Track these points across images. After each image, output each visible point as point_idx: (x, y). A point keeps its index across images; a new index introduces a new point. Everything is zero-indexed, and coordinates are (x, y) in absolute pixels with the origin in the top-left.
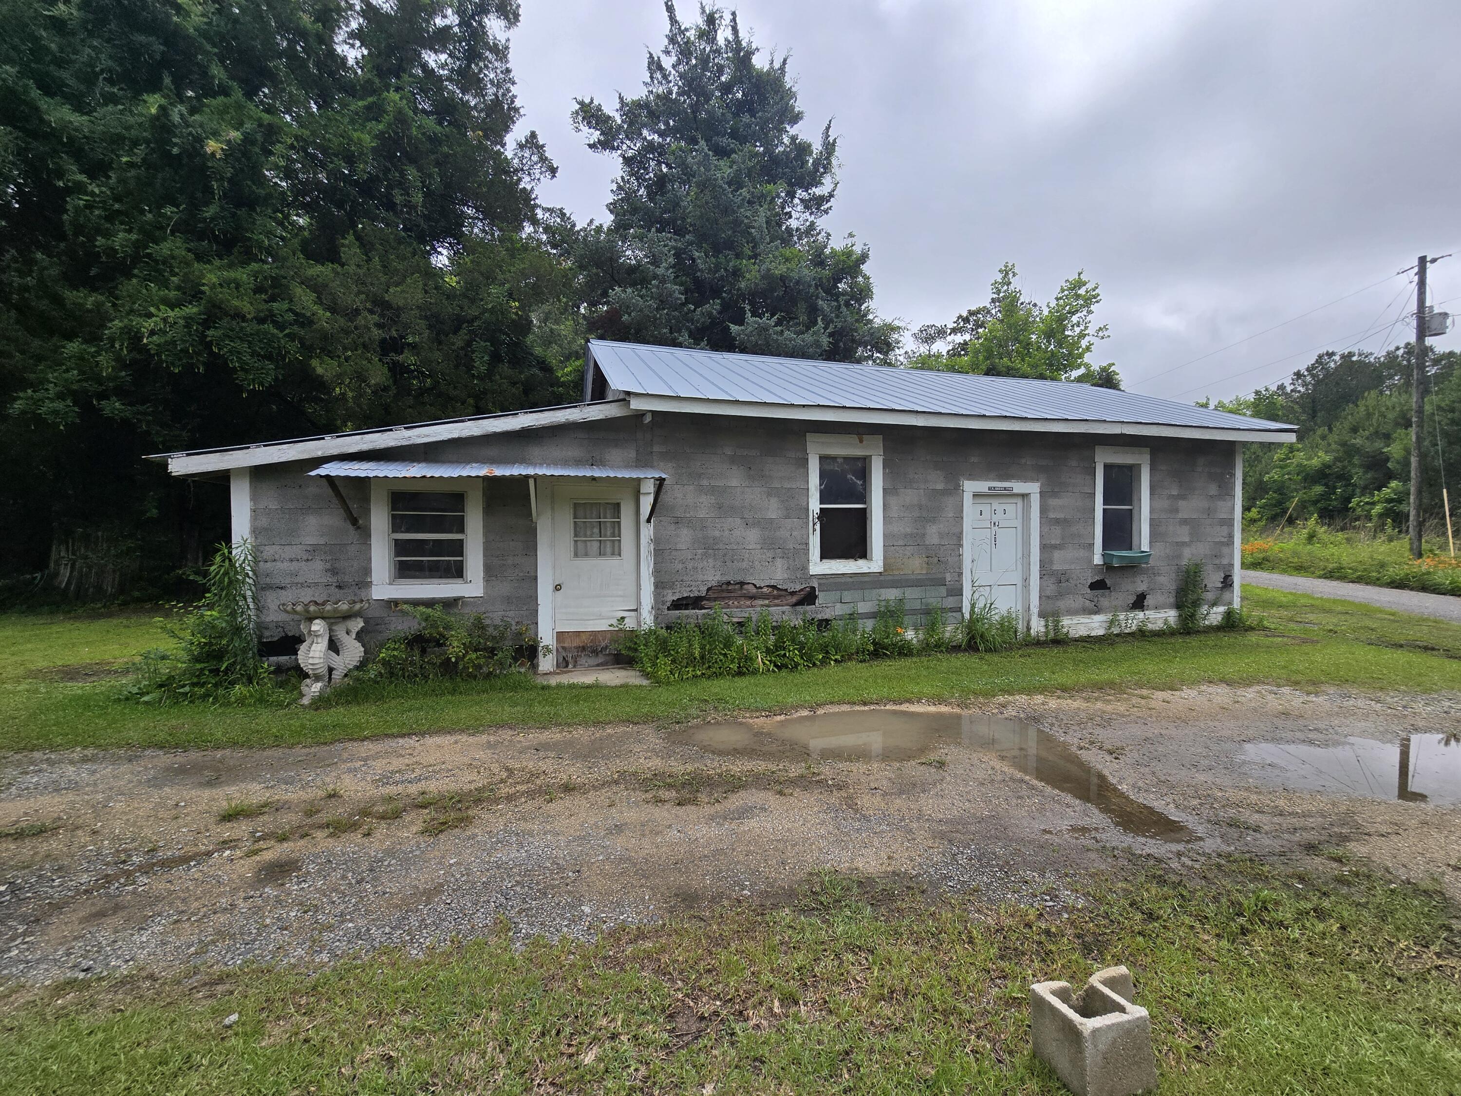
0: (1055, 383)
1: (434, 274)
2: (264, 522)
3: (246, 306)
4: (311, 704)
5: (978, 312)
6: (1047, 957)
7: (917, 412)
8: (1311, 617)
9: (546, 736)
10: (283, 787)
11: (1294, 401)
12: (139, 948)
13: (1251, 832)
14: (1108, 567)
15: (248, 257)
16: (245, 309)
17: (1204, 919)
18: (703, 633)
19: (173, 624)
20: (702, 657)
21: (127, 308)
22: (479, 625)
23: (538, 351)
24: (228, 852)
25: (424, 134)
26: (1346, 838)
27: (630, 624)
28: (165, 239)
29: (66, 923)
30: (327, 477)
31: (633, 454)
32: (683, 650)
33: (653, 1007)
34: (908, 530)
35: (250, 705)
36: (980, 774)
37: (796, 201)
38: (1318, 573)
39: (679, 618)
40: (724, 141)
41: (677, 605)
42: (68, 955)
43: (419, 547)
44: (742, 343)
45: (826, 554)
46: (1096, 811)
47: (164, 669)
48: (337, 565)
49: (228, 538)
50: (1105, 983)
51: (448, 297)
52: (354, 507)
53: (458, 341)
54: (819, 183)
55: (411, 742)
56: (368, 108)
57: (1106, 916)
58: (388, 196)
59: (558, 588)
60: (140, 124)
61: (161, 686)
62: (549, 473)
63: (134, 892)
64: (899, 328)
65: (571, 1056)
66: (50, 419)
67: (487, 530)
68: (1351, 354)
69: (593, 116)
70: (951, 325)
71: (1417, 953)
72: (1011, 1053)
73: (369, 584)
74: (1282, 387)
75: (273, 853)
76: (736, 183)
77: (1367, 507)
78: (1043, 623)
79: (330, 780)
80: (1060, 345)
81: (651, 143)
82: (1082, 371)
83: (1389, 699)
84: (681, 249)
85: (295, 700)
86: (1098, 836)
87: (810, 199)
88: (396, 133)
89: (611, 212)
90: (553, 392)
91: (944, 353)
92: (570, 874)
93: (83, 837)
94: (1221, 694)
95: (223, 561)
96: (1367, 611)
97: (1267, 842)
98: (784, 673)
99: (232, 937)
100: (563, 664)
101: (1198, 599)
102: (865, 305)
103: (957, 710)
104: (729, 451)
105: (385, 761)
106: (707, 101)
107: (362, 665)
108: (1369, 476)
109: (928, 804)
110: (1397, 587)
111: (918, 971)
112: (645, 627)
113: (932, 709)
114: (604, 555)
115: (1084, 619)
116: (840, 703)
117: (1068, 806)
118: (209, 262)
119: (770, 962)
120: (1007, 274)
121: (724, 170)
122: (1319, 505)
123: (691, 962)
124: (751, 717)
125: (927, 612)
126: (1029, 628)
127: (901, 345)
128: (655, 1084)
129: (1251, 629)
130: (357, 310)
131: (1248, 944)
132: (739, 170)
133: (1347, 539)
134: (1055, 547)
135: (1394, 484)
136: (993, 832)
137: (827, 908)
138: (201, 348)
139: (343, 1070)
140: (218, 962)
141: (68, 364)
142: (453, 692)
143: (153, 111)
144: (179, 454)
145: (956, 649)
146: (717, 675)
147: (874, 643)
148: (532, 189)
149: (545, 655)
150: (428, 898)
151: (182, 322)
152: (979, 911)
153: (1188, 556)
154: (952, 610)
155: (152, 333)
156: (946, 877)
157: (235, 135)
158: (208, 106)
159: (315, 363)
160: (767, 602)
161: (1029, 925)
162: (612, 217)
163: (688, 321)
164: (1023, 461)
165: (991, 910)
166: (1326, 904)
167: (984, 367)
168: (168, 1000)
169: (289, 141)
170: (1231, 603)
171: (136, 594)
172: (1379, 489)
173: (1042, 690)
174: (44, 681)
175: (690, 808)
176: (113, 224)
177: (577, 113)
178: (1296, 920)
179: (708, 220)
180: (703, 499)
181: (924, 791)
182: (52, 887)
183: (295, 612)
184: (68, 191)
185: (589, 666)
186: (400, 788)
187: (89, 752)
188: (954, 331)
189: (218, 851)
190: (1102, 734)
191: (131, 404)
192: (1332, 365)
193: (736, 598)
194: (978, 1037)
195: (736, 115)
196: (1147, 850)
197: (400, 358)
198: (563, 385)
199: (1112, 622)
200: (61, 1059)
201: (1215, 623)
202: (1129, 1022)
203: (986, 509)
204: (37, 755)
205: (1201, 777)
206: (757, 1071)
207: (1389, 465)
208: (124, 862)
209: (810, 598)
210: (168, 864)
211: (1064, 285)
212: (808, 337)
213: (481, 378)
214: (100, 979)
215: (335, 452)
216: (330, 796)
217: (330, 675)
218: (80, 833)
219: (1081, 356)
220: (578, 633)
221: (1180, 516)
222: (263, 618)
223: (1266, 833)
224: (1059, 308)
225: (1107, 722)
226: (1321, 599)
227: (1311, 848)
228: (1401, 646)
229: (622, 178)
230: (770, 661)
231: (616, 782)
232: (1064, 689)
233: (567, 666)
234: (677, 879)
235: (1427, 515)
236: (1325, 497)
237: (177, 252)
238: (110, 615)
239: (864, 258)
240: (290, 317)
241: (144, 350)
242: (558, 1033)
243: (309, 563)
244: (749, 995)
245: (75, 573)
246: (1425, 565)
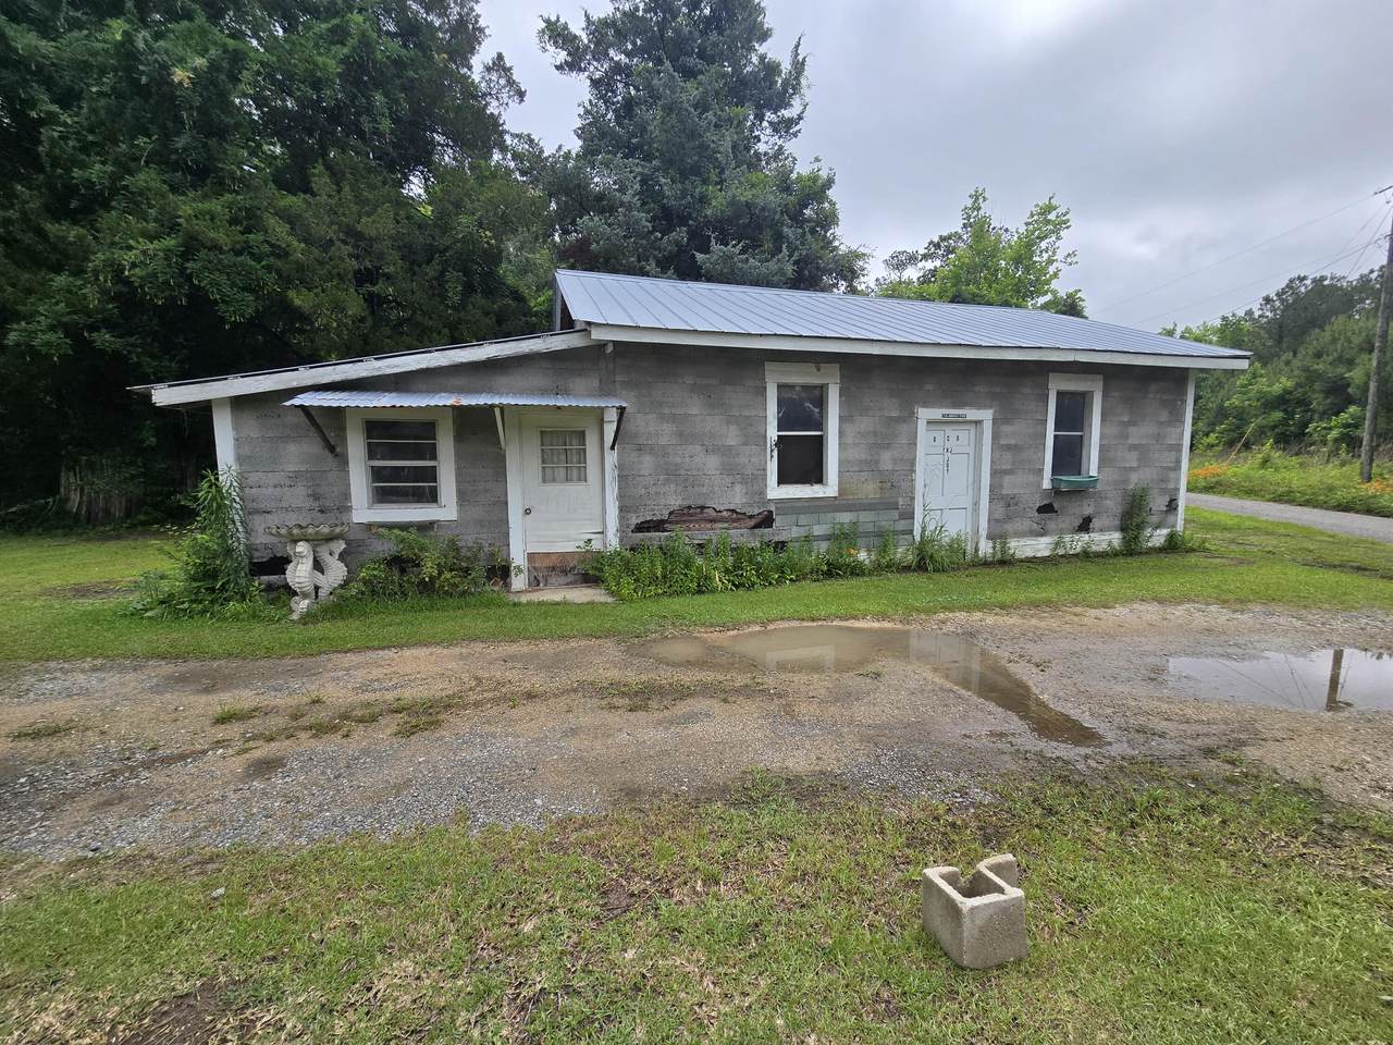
0: (1019, 310)
1: (407, 203)
2: (246, 450)
3: (221, 236)
4: (300, 619)
5: (949, 237)
6: (949, 846)
7: (873, 340)
8: (1253, 539)
9: (513, 649)
10: (273, 693)
11: (1261, 327)
12: (141, 832)
13: (1157, 738)
14: (1057, 491)
15: (221, 187)
16: (221, 242)
17: (1098, 815)
18: (665, 554)
19: (169, 547)
20: (664, 577)
21: (108, 241)
22: (453, 546)
23: (510, 280)
24: (221, 751)
25: (388, 57)
26: (1244, 744)
27: (596, 545)
28: (139, 170)
29: (78, 810)
30: (302, 407)
31: (596, 383)
32: (645, 569)
33: (589, 886)
34: (863, 456)
35: (243, 620)
36: (912, 685)
37: (765, 124)
38: (1267, 497)
39: (642, 540)
40: (693, 61)
41: (640, 528)
42: (80, 837)
43: (396, 474)
44: (708, 271)
45: (783, 479)
46: (1016, 718)
47: (165, 586)
48: (318, 491)
49: (214, 466)
50: (990, 868)
51: (420, 227)
52: (331, 436)
53: (431, 271)
54: (788, 105)
55: (390, 654)
56: (332, 31)
57: (1009, 811)
58: (357, 124)
59: (527, 512)
60: (106, 51)
61: (162, 602)
62: (513, 401)
63: (137, 785)
64: (864, 255)
65: (512, 925)
66: (44, 350)
67: (459, 456)
68: (1323, 278)
69: (559, 35)
70: (922, 251)
71: (1286, 843)
72: (903, 927)
73: (349, 509)
74: (1250, 313)
75: (263, 751)
76: (702, 106)
77: (1324, 432)
78: (991, 545)
79: (313, 688)
80: (1027, 270)
81: (618, 63)
82: (1049, 297)
83: (1310, 617)
84: (647, 175)
85: (285, 616)
86: (1013, 740)
87: (780, 122)
88: (361, 57)
89: (579, 137)
90: (527, 323)
91: (915, 280)
92: (527, 771)
93: (92, 737)
94: (1151, 611)
95: (210, 487)
96: (1308, 533)
97: (1169, 746)
98: (741, 592)
99: (223, 823)
100: (535, 584)
101: (1143, 522)
102: (831, 231)
103: (899, 626)
104: (689, 380)
105: (365, 672)
106: (674, 17)
107: (345, 585)
108: (1329, 401)
109: (861, 711)
110: (1343, 510)
111: (829, 857)
112: (611, 549)
113: (876, 625)
114: (571, 480)
115: (1031, 541)
116: (789, 619)
117: (990, 713)
118: (184, 194)
119: (699, 849)
120: (977, 199)
121: (691, 92)
122: (1276, 430)
123: (627, 847)
124: (707, 633)
125: (880, 534)
126: (977, 550)
127: (866, 272)
128: (584, 948)
129: (1192, 550)
130: (331, 240)
131: (1136, 836)
132: (706, 92)
133: (1301, 464)
134: (1005, 472)
135: (1352, 409)
136: (916, 737)
137: (756, 802)
138: (182, 280)
139: (313, 935)
140: (210, 844)
141: (58, 297)
142: (432, 608)
143: (118, 37)
144: (161, 385)
145: (907, 569)
146: (676, 593)
147: (828, 564)
148: (500, 114)
149: (517, 575)
150: (398, 791)
151: (161, 254)
152: (894, 806)
153: (1135, 481)
154: (904, 532)
155: (134, 265)
156: (868, 776)
157: (200, 62)
158: (173, 31)
159: (291, 294)
160: (726, 525)
161: (937, 819)
162: (580, 143)
163: (656, 250)
164: (977, 389)
165: (905, 805)
166: (1213, 801)
167: (950, 294)
168: (165, 876)
169: (255, 68)
170: (1174, 526)
171: (142, 517)
172: (1337, 414)
173: (981, 607)
174: (58, 598)
175: (641, 714)
176: (89, 155)
177: (543, 31)
178: (1182, 815)
179: (674, 145)
180: (665, 426)
181: (857, 699)
182: (65, 780)
183: (279, 535)
184: (41, 122)
185: (560, 585)
186: (378, 694)
187: (98, 662)
188: (925, 257)
189: (212, 749)
190: (1031, 648)
191: (121, 336)
192: (1303, 289)
193: (696, 521)
194: (876, 913)
195: (704, 33)
196: (1057, 754)
197: (375, 289)
198: (536, 314)
199: (1057, 544)
200: (72, 923)
201: (1158, 545)
202: (1005, 901)
203: (939, 435)
204: (52, 664)
205: (1119, 688)
206: (674, 939)
207: (1350, 390)
208: (128, 759)
209: (767, 521)
210: (168, 761)
211: (1034, 209)
212: (772, 265)
213: (454, 308)
214: (106, 858)
215: (309, 382)
216: (314, 702)
217: (317, 592)
218: (90, 733)
219: (1048, 282)
220: (548, 554)
221: (1129, 441)
222: (252, 539)
223: (1171, 739)
224: (1031, 233)
225: (1038, 637)
226: (1266, 521)
227: (1209, 752)
228: (1335, 567)
229: (590, 101)
230: (729, 581)
231: (575, 690)
232: (1003, 607)
233: (538, 585)
234: (622, 776)
235: (1382, 440)
236: (1284, 422)
237: (152, 184)
238: (119, 537)
239: (830, 183)
240: (267, 248)
241: (127, 282)
242: (503, 906)
243: (292, 489)
244: (676, 876)
245: (85, 498)
246: (1372, 488)
